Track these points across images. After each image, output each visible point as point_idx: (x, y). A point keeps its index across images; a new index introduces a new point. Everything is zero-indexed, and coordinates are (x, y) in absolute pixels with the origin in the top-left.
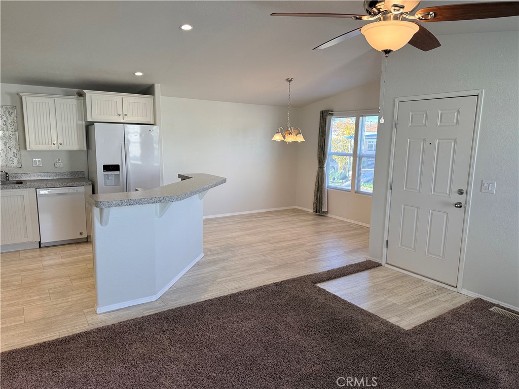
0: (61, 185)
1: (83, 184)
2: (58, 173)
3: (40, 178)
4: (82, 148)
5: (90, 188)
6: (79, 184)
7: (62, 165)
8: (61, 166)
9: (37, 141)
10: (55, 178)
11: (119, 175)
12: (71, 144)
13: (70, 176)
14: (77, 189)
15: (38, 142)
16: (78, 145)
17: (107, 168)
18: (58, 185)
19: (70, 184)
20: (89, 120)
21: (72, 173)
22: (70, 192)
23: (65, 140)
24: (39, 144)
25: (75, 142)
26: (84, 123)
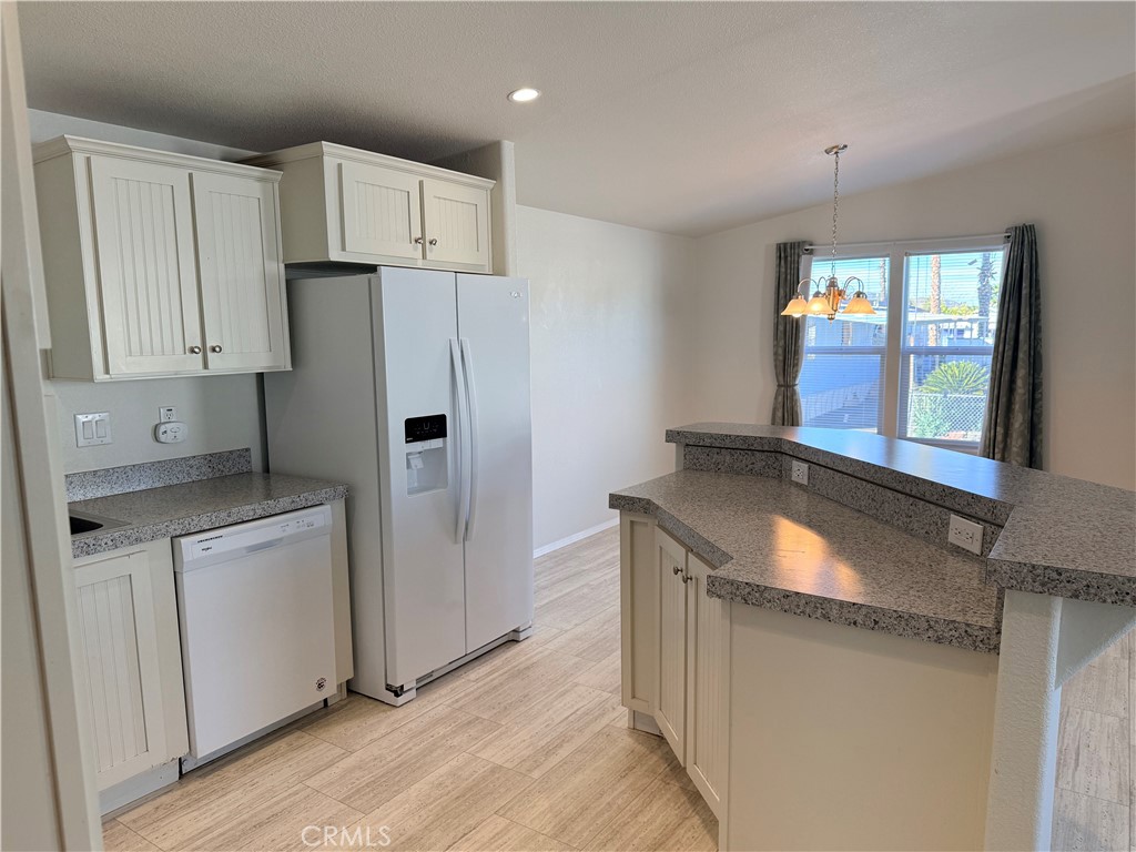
0: (260, 511)
2: (169, 464)
4: (281, 363)
7: (185, 430)
8: (179, 438)
9: (134, 339)
10: (157, 485)
11: (443, 450)
12: (246, 349)
13: (207, 472)
15: (135, 347)
16: (269, 350)
17: (415, 429)
18: (247, 509)
20: (335, 256)
21: (212, 459)
24: (142, 354)
25: (257, 343)
26: (282, 266)
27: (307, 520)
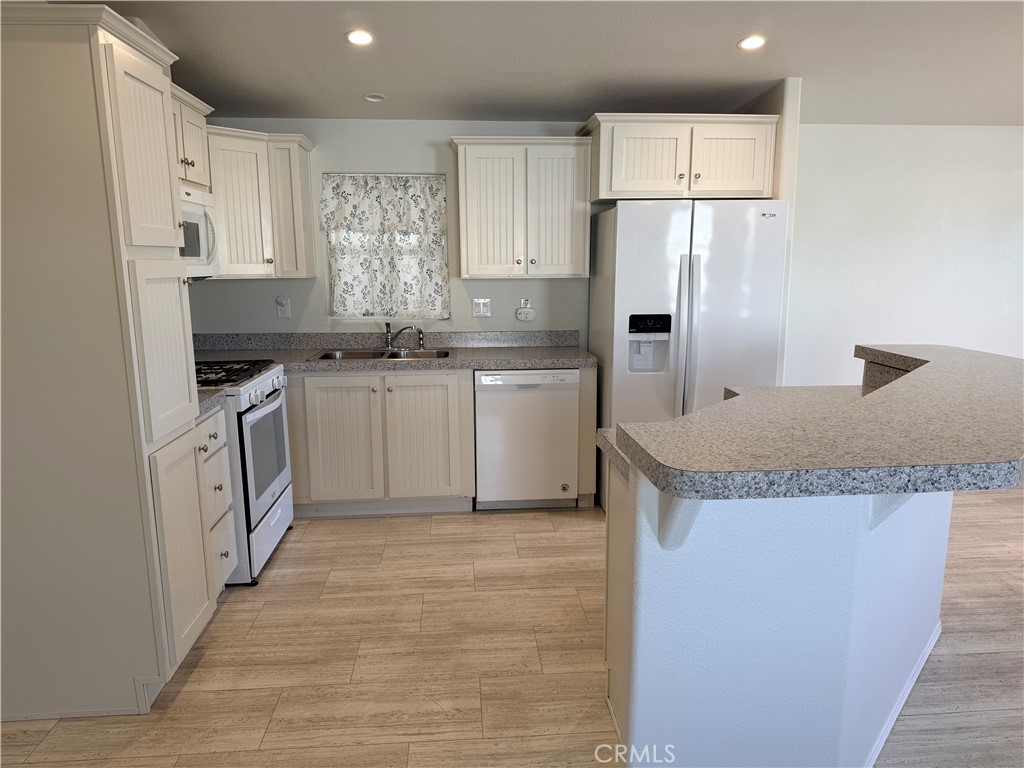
0: (529, 365)
1: (576, 362)
2: (523, 334)
3: (485, 345)
4: (580, 272)
5: (592, 374)
6: (568, 363)
7: (533, 313)
8: (530, 317)
9: (484, 255)
10: (515, 345)
11: (666, 343)
12: (555, 262)
13: (547, 342)
14: (562, 377)
15: (484, 258)
16: (572, 263)
17: (639, 323)
18: (520, 362)
19: (547, 362)
20: (604, 195)
21: (552, 334)
22: (546, 381)
23: (542, 252)
24: (487, 262)
25: (562, 259)
26: (589, 204)
27: (560, 377)
